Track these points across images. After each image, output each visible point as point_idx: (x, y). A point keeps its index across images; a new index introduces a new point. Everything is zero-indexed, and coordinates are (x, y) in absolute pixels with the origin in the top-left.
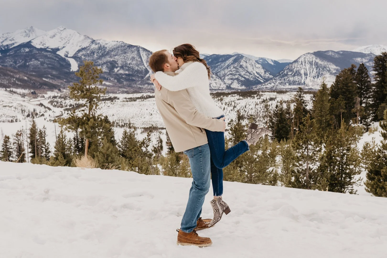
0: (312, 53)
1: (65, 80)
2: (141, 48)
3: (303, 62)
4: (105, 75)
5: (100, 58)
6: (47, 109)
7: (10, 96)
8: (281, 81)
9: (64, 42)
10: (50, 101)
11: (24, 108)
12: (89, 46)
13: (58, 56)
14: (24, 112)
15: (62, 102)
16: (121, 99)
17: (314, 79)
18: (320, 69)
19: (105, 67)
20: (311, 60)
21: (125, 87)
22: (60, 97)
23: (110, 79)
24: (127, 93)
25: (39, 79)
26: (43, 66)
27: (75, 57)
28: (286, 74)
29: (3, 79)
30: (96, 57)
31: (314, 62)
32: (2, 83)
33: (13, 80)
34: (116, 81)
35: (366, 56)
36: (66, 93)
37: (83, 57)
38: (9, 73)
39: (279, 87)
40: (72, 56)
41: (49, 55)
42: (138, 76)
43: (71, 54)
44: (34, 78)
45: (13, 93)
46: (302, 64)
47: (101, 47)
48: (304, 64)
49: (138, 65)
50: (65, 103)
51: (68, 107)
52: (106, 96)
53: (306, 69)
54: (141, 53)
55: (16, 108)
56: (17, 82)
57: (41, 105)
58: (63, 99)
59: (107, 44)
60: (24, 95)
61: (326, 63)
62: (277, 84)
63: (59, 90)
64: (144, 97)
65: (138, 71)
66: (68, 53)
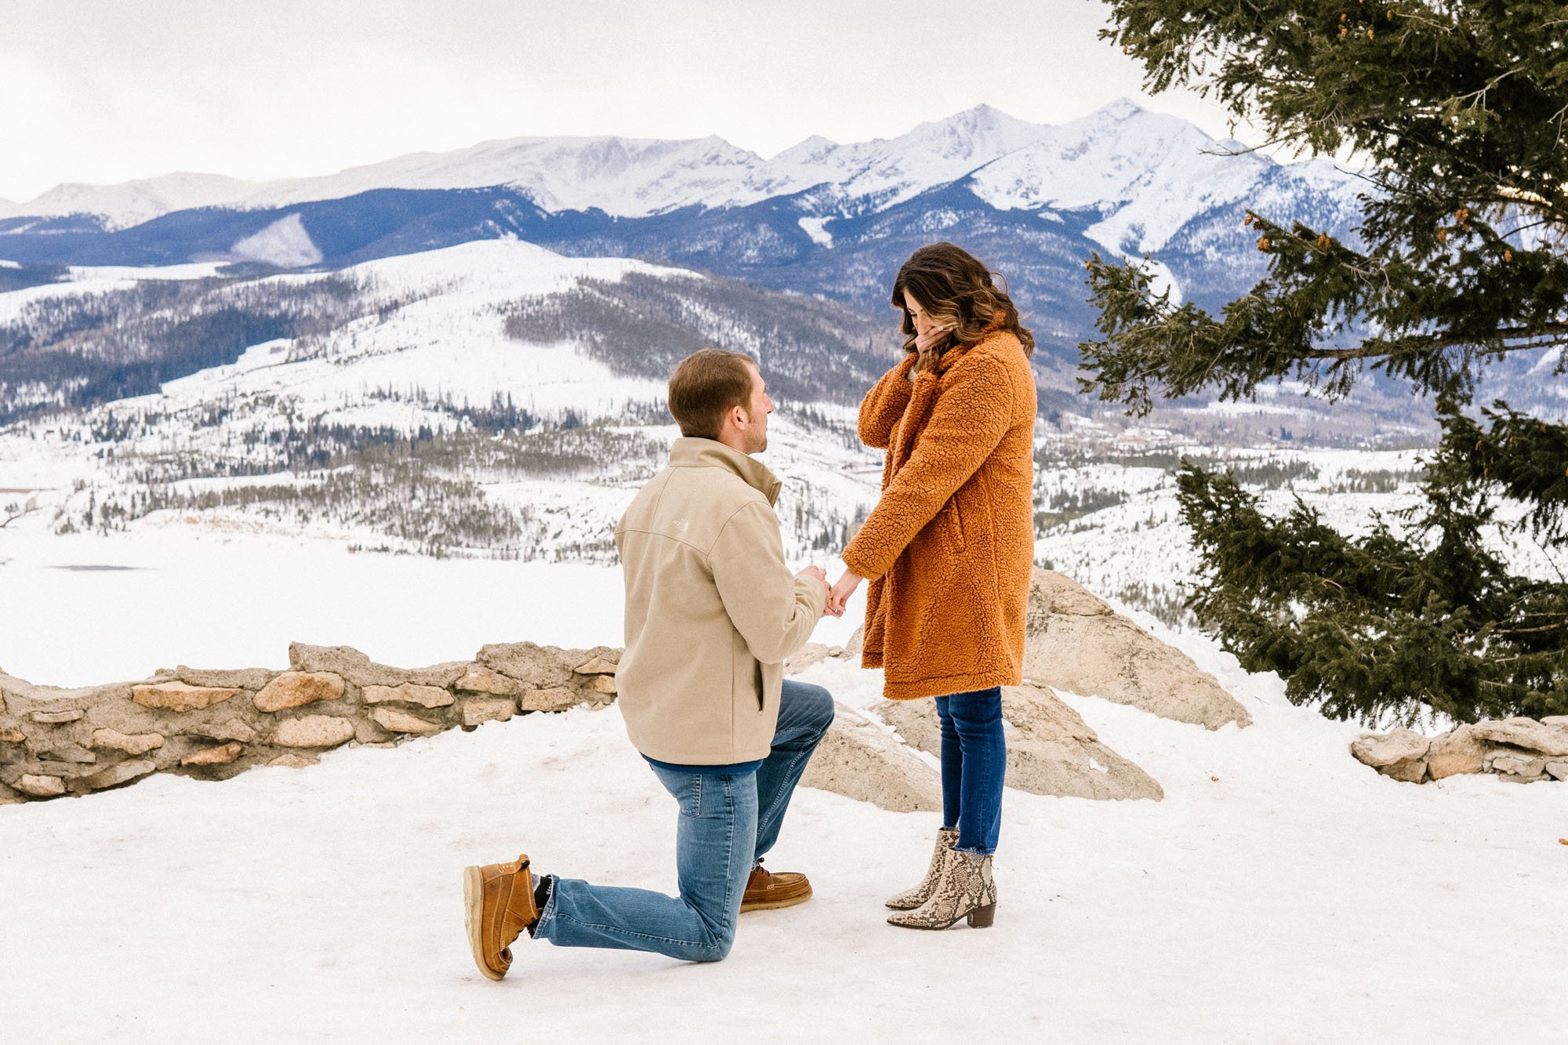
7: (793, 441)
9: (1124, 179)
12: (1247, 198)
13: (1090, 250)
21: (1416, 415)
27: (1173, 255)
32: (781, 377)
33: (839, 364)
34: (1373, 383)
37: (1210, 250)
40: (1157, 247)
41: (1049, 242)
43: (1156, 238)
45: (811, 425)
47: (1307, 199)
56: (854, 374)
59: (1340, 186)
66: (1139, 231)
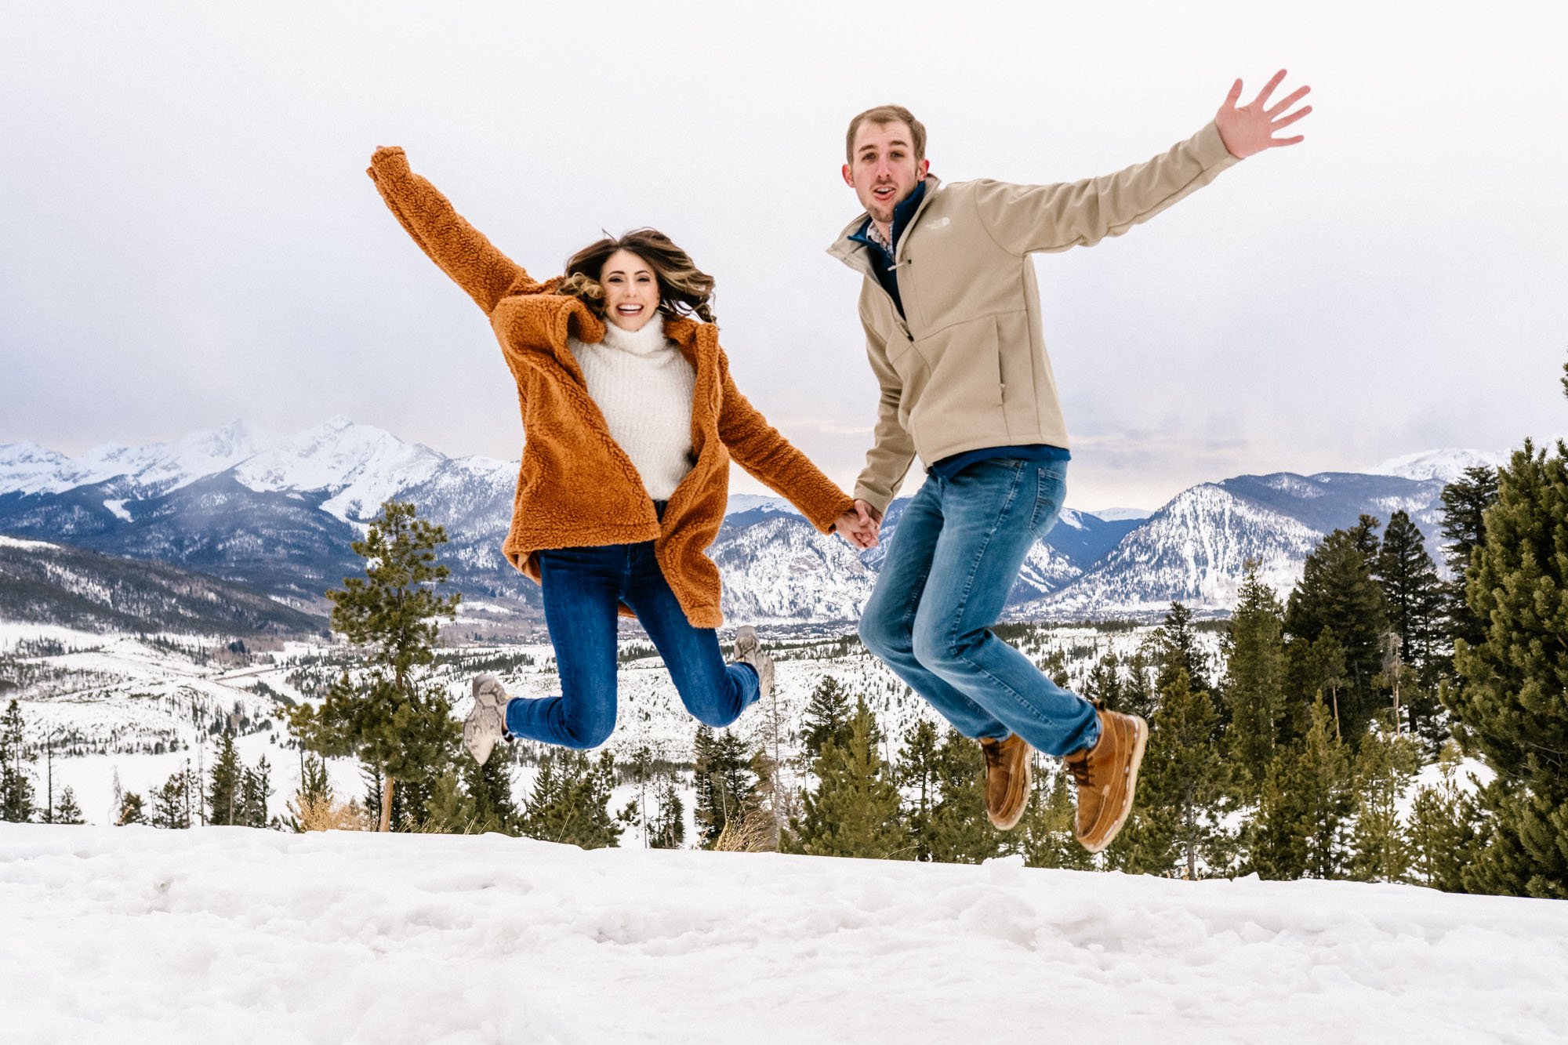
0: (1218, 485)
3: (1188, 517)
4: (484, 579)
5: (468, 520)
6: (280, 703)
7: (156, 661)
8: (1112, 587)
9: (344, 470)
10: (293, 675)
12: (430, 481)
13: (326, 518)
14: (202, 717)
15: (332, 676)
16: (540, 663)
17: (1233, 576)
18: (1250, 542)
19: (483, 551)
20: (1217, 509)
22: (329, 661)
23: (501, 594)
25: (257, 598)
26: (273, 552)
28: (1128, 559)
29: (134, 601)
30: (456, 516)
31: (1227, 514)
32: (131, 616)
33: (170, 605)
34: (525, 600)
35: (1419, 491)
36: (349, 645)
38: (157, 580)
39: (1107, 609)
40: (371, 515)
41: (295, 514)
43: (369, 510)
44: (241, 596)
45: (166, 650)
46: (1184, 523)
47: (471, 482)
48: (1191, 524)
52: (486, 654)
53: (1201, 542)
55: (173, 702)
56: (181, 611)
57: (262, 689)
58: (338, 667)
59: (493, 472)
60: (204, 654)
61: (1272, 519)
62: (1095, 598)
63: (326, 635)
66: (358, 505)
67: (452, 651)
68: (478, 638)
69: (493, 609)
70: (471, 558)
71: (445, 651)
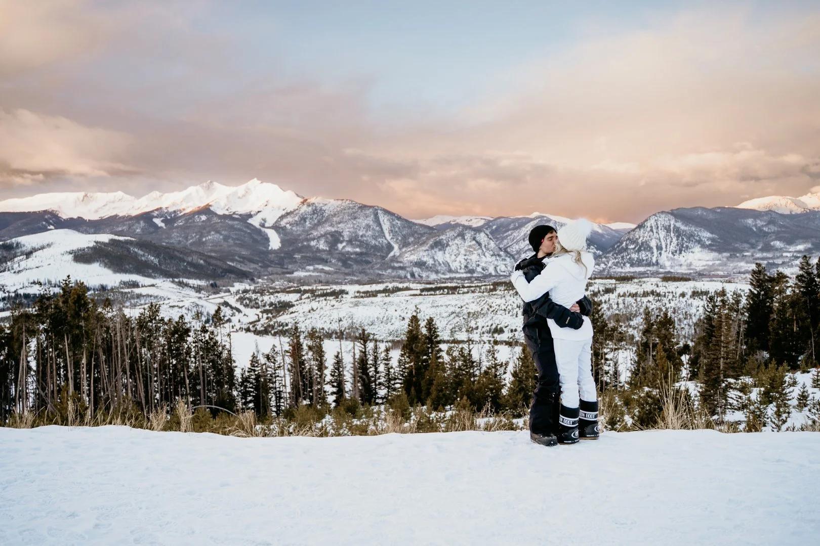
0: (668, 213)
1: (260, 264)
2: (381, 210)
3: (654, 228)
4: (323, 255)
5: (315, 227)
6: (234, 311)
7: (179, 291)
8: (617, 260)
9: (258, 204)
10: (239, 298)
11: (200, 309)
12: (297, 209)
13: (251, 227)
14: (201, 316)
15: (257, 299)
16: (351, 294)
17: (674, 255)
18: (683, 239)
19: (322, 241)
20: (667, 224)
21: (355, 273)
22: (254, 292)
23: (330, 262)
24: (359, 283)
25: (221, 263)
26: (227, 242)
27: (276, 227)
28: (625, 247)
29: (168, 264)
30: (309, 225)
31: (672, 226)
32: (167, 271)
33: (184, 266)
34: (341, 264)
35: (763, 216)
36: (263, 285)
37: (288, 226)
38: (178, 254)
39: (614, 270)
40: (271, 226)
41: (237, 224)
42: (375, 255)
43: (270, 222)
44: (214, 262)
45: (183, 286)
46: (652, 230)
47: (316, 210)
48: (655, 231)
49: (375, 238)
50: (263, 301)
51: (267, 307)
52: (326, 289)
53: (660, 239)
54: (380, 217)
55: (189, 310)
56: (189, 269)
58: (259, 295)
59: (326, 205)
60: (200, 288)
61: (693, 229)
62: (610, 265)
63: (252, 280)
64: (389, 289)
65: (375, 247)
66: (265, 220)
67: (310, 288)
68: (320, 282)
69: (327, 268)
70: (317, 245)
71: (307, 288)
